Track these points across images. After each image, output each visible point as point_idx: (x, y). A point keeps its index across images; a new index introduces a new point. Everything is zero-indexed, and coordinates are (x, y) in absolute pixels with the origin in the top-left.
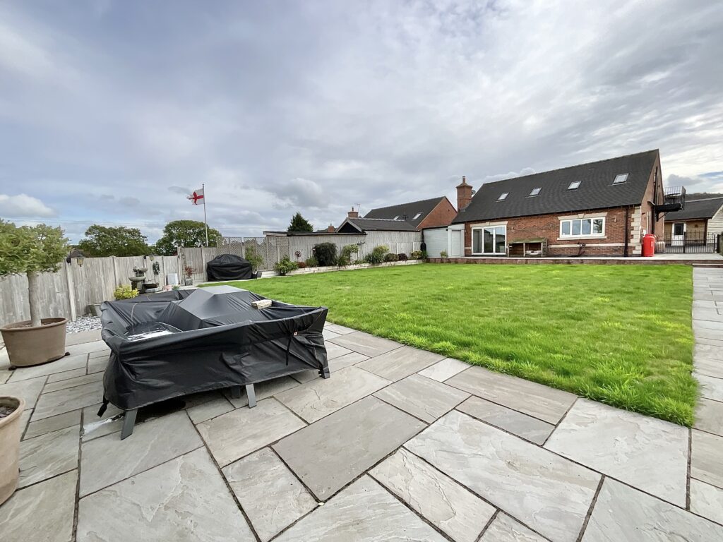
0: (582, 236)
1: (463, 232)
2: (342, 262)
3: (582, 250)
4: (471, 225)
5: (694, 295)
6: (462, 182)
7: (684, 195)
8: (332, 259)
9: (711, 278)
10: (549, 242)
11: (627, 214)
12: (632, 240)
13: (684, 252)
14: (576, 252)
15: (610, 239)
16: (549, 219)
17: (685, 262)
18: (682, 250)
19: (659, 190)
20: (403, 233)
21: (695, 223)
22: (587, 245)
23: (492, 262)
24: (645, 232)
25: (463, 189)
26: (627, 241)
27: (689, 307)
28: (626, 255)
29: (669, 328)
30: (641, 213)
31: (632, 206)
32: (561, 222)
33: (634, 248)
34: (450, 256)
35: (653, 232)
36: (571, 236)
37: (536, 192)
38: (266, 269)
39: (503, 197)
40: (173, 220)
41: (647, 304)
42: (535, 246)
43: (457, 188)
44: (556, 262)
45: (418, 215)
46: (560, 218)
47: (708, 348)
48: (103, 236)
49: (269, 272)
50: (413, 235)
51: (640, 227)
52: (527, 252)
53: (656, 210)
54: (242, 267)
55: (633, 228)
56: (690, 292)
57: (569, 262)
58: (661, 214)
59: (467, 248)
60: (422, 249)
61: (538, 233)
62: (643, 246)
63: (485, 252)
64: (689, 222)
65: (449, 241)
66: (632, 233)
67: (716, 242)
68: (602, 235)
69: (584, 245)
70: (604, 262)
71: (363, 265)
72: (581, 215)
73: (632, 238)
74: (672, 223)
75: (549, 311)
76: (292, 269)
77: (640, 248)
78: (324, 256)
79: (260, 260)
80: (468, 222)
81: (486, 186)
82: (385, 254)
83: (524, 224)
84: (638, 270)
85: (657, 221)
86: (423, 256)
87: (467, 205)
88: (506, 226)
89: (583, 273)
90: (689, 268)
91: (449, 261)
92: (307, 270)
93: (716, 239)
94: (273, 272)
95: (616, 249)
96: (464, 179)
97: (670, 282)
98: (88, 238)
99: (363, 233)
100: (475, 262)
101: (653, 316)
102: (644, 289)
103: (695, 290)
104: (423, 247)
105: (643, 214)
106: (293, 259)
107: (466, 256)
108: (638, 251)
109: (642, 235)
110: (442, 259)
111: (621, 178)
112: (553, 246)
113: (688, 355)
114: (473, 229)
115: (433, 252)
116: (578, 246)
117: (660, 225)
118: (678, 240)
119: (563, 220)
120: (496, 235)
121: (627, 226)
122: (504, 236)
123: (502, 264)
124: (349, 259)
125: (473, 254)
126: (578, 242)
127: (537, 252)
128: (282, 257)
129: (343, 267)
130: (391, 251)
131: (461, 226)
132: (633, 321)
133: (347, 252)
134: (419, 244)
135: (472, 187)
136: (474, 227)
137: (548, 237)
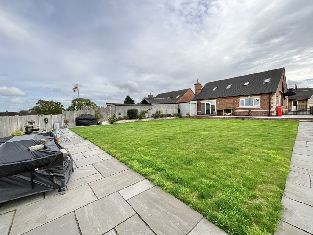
0: (249, 107)
1: (197, 104)
2: (141, 118)
3: (249, 113)
4: (200, 101)
5: (297, 138)
6: (197, 82)
7: (296, 89)
8: (135, 116)
9: (307, 128)
10: (235, 109)
11: (270, 96)
12: (272, 109)
13: (296, 114)
14: (247, 114)
15: (262, 108)
16: (235, 99)
17: (296, 119)
18: (295, 113)
19: (285, 86)
20: (170, 104)
21: (303, 101)
22: (252, 111)
23: (209, 118)
24: (278, 105)
25: (197, 85)
26: (270, 109)
27: (292, 145)
28: (269, 115)
29: (278, 159)
30: (276, 96)
31: (272, 93)
32: (240, 100)
33: (273, 112)
34: (191, 115)
35: (282, 105)
36: (244, 107)
37: (229, 86)
38: (104, 120)
39: (215, 88)
40: (75, 98)
41: (271, 143)
42: (228, 111)
43: (195, 84)
44: (237, 118)
45: (178, 97)
46: (239, 98)
47: (297, 174)
48: (44, 104)
49: (106, 122)
50: (174, 105)
51: (276, 103)
52: (225, 113)
53: (283, 95)
54: (93, 120)
55: (272, 103)
56: (295, 136)
57: (243, 119)
58: (286, 97)
59: (199, 111)
60: (178, 112)
61: (230, 105)
62: (277, 111)
63: (206, 113)
64: (299, 100)
65: (190, 108)
66: (272, 105)
67: (311, 109)
68: (258, 106)
69: (250, 110)
70: (259, 119)
71: (151, 119)
72: (249, 97)
73: (272, 108)
74: (291, 101)
75: (219, 147)
76: (116, 121)
77: (276, 112)
78: (132, 115)
79: (102, 117)
80: (199, 100)
81: (208, 84)
82: (161, 114)
83: (223, 101)
84: (273, 123)
85: (284, 100)
86: (179, 115)
87: (199, 92)
88: (216, 102)
89: (247, 124)
90: (298, 122)
91: (190, 117)
92: (124, 121)
93: (311, 108)
94: (108, 122)
95: (265, 113)
96: (198, 81)
97: (287, 130)
98: (38, 105)
99: (151, 105)
100: (201, 118)
101: (271, 151)
102: (272, 134)
103: (298, 135)
104: (179, 111)
105: (277, 97)
106: (117, 116)
107: (198, 115)
108: (275, 114)
109: (276, 106)
110: (187, 116)
111: (267, 80)
112: (236, 111)
113: (284, 181)
114: (201, 103)
115: (183, 113)
116: (248, 111)
117: (286, 102)
118: (294, 108)
119: (241, 99)
120: (212, 106)
121: (269, 102)
122: (215, 106)
123: (213, 119)
124: (144, 116)
125: (201, 114)
126: (247, 109)
127: (229, 114)
128: (112, 115)
129: (141, 120)
130: (164, 113)
131: (196, 102)
132: (259, 154)
133: (143, 113)
134: (177, 110)
135: (201, 84)
136: (202, 102)
137: (234, 107)
